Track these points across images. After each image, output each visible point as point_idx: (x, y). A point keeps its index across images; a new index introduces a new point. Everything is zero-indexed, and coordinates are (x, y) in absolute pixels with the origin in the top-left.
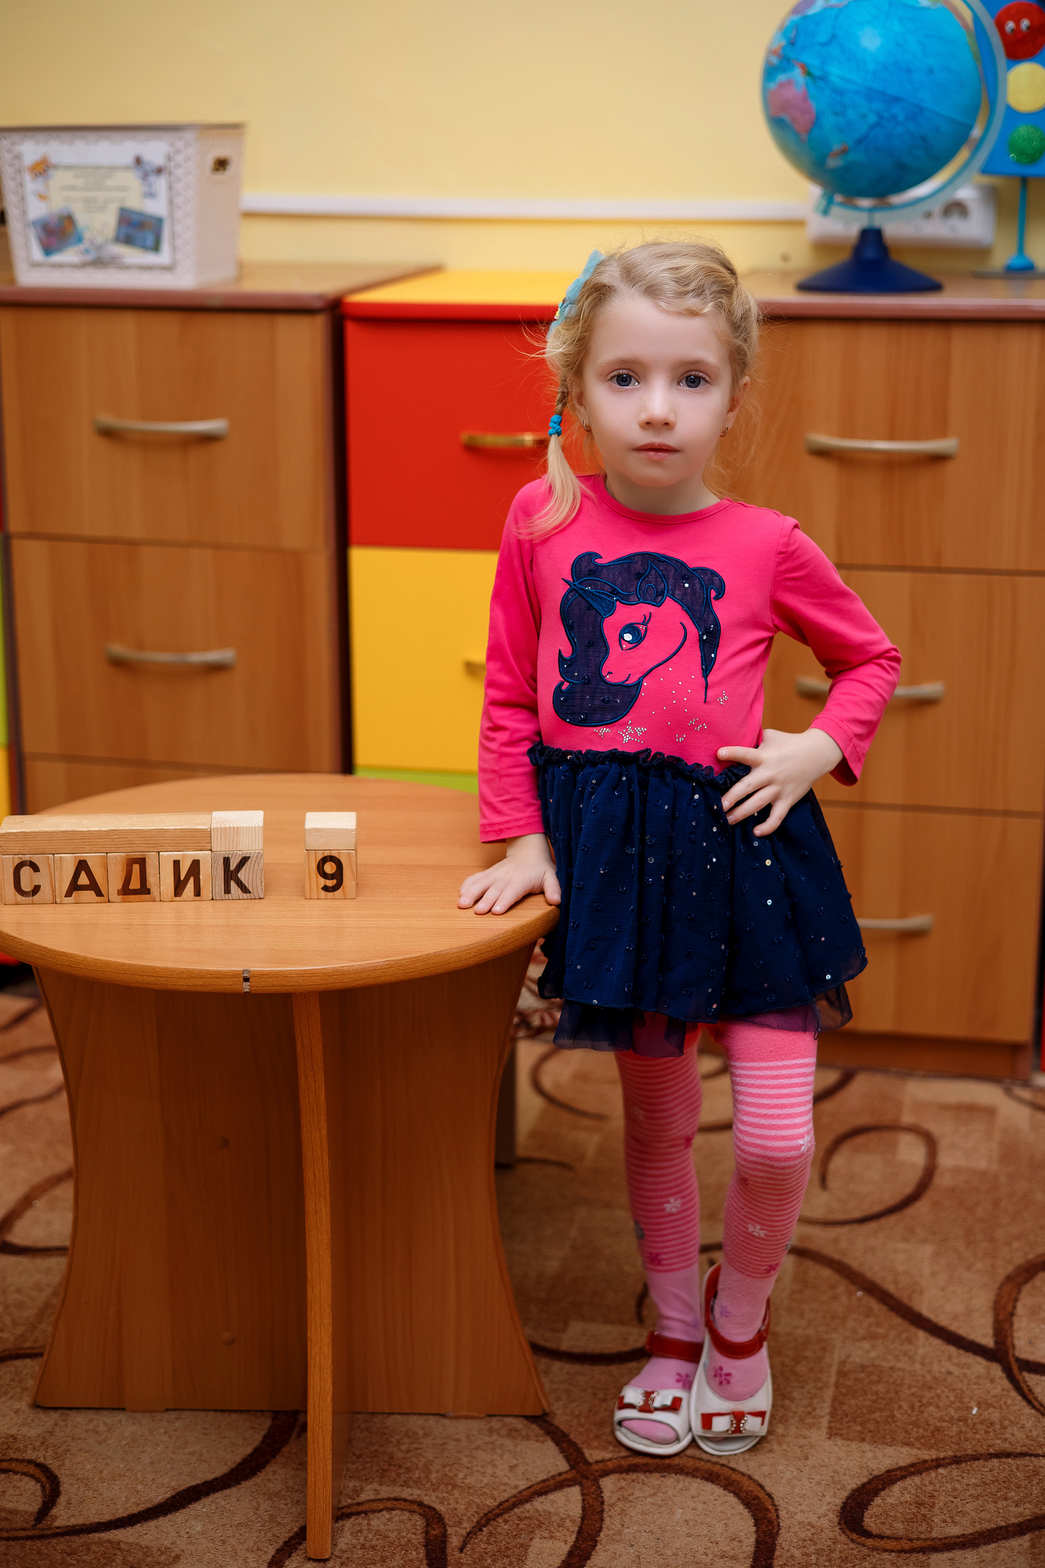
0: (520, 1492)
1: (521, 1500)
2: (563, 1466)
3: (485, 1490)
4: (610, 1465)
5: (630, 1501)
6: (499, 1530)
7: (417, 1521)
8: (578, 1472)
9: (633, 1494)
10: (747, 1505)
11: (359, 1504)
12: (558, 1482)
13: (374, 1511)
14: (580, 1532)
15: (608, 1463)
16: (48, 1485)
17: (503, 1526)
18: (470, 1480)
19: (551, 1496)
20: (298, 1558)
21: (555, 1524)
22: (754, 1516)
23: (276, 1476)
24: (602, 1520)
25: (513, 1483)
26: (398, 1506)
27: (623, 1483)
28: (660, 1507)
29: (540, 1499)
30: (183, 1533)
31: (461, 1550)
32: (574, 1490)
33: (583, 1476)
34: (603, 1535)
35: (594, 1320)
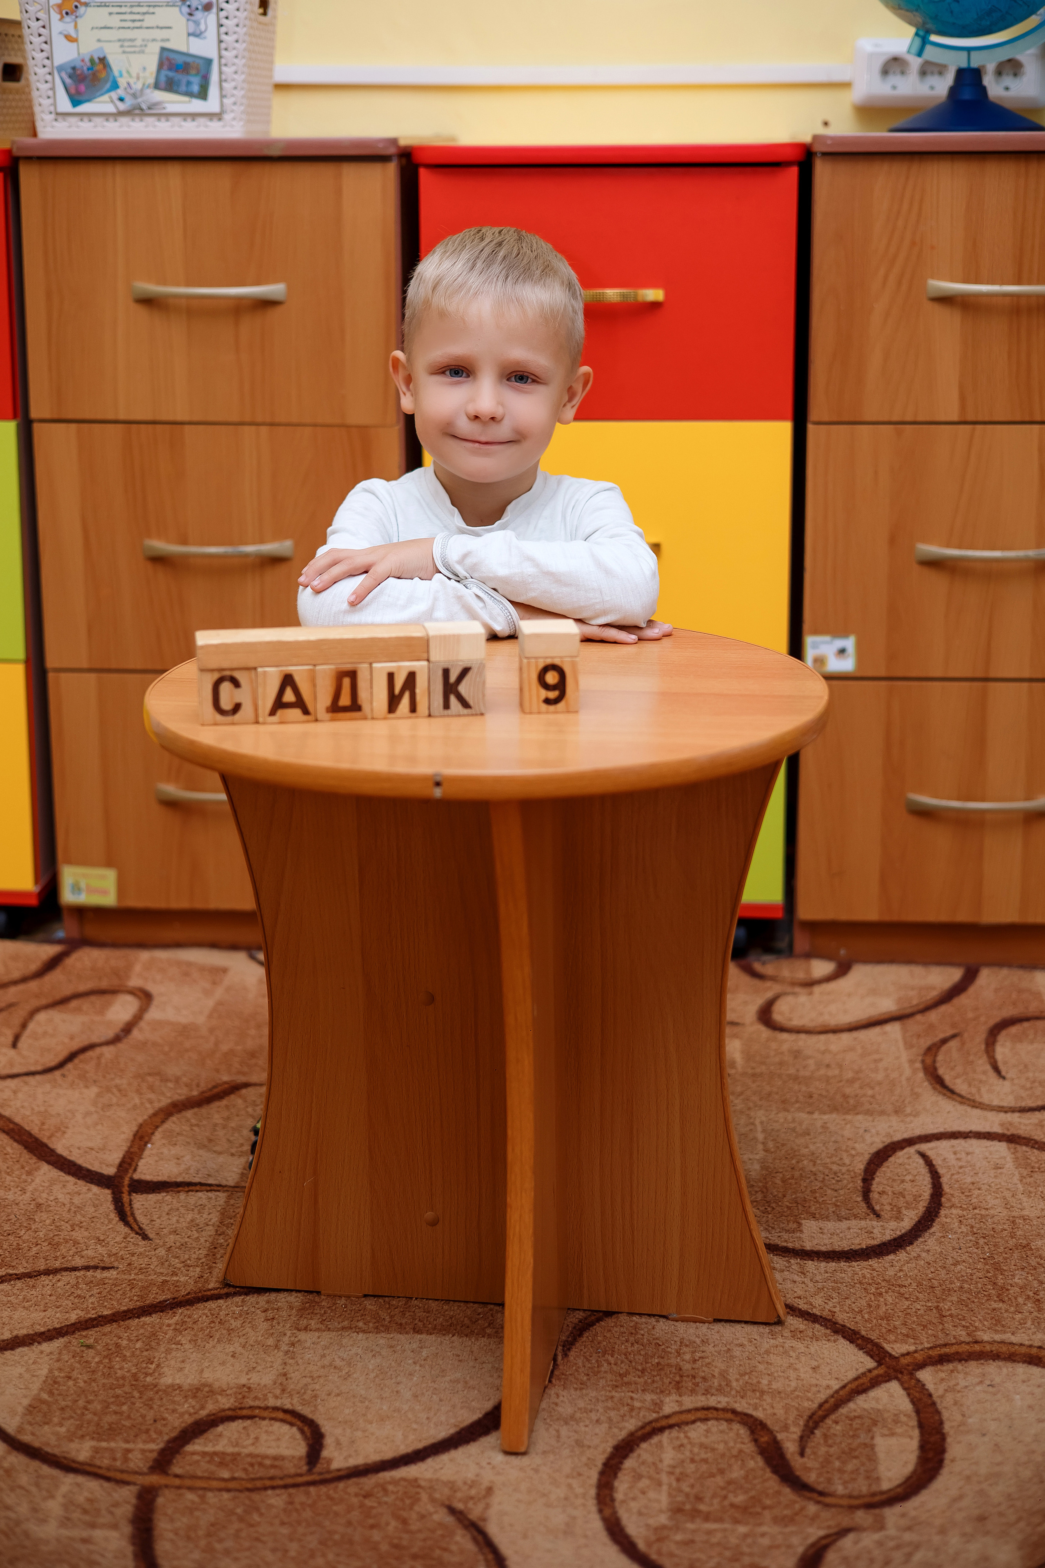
0: (837, 1392)
1: (841, 1400)
2: (870, 1363)
3: (797, 1393)
4: (919, 1357)
5: (959, 1392)
6: (832, 1431)
7: (738, 1430)
8: (888, 1367)
9: (958, 1384)
11: (667, 1417)
12: (871, 1379)
13: (687, 1423)
14: (921, 1426)
15: (916, 1355)
16: (306, 1429)
17: (835, 1426)
18: (774, 1386)
19: (872, 1394)
20: (626, 1477)
21: (889, 1420)
23: (561, 1398)
24: (938, 1412)
25: (824, 1383)
26: (710, 1416)
27: (943, 1375)
28: (995, 1394)
29: (861, 1398)
30: (484, 1464)
31: (802, 1454)
32: (894, 1386)
33: (896, 1371)
34: (947, 1427)
35: (827, 1218)
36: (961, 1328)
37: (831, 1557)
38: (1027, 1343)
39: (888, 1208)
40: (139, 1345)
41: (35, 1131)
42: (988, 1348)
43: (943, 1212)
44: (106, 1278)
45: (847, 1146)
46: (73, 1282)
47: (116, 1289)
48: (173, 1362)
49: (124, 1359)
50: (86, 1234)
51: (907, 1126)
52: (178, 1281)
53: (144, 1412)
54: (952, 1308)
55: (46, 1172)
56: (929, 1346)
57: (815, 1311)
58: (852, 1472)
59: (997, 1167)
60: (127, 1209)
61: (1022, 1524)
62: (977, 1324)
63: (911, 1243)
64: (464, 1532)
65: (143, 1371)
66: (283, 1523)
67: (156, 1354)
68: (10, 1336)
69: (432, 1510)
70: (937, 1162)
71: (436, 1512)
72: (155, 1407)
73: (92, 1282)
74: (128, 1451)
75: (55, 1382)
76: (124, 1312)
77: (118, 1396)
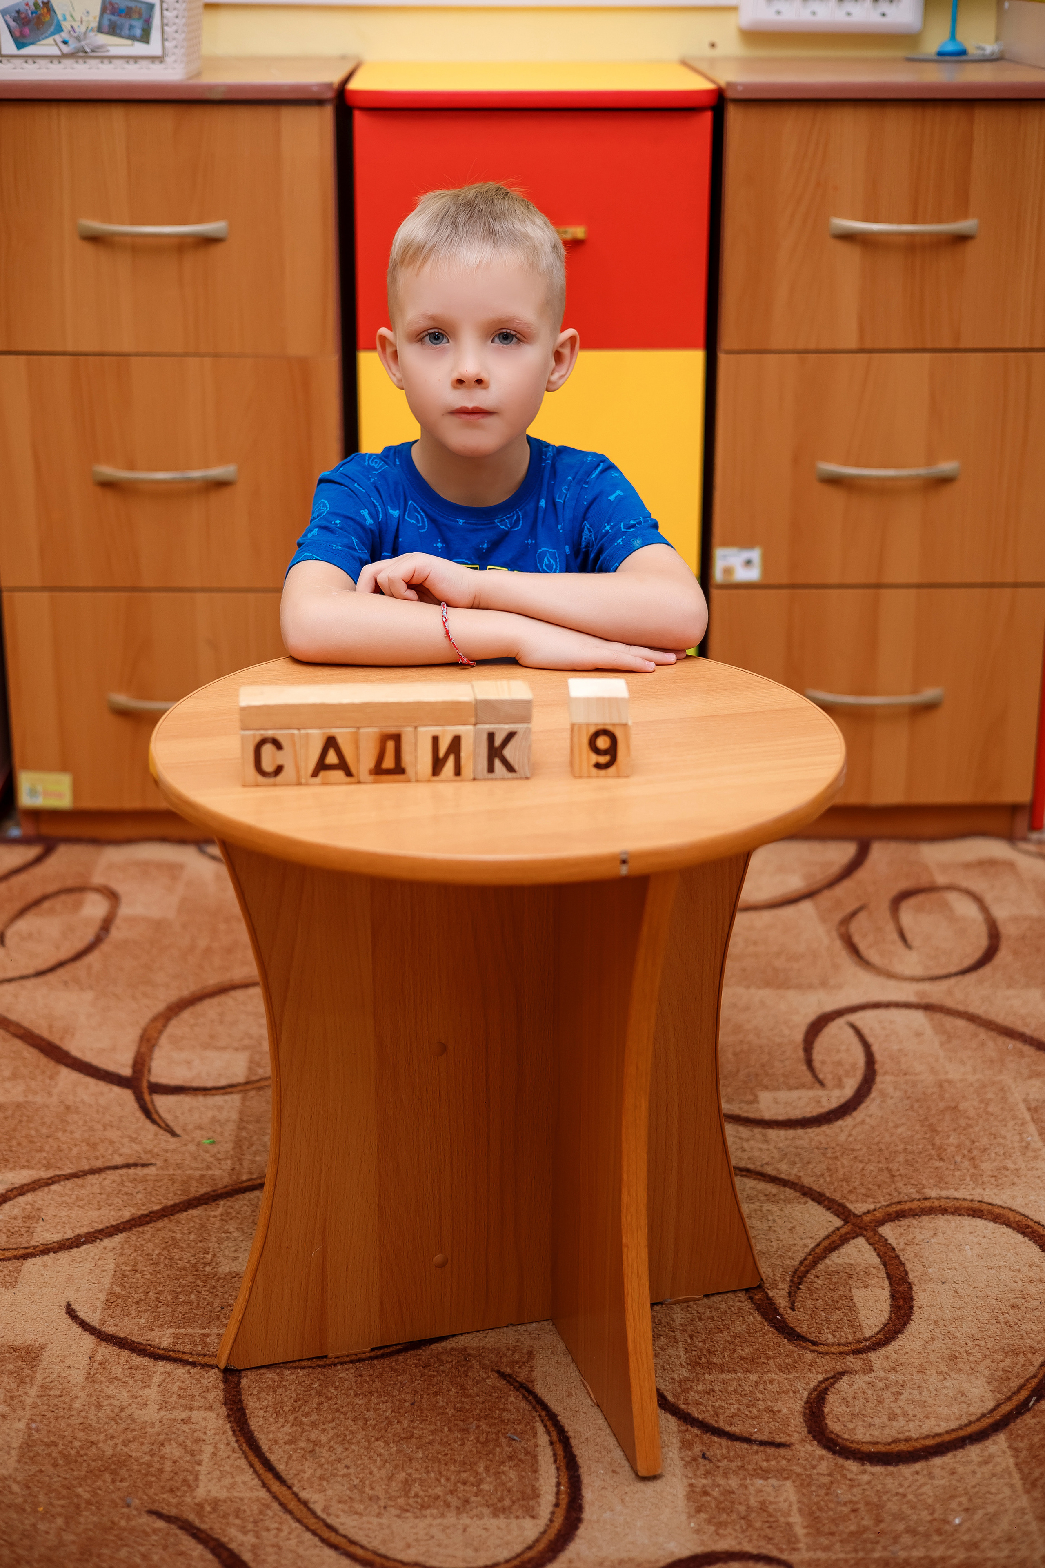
0: (813, 1250)
1: (817, 1257)
2: (838, 1222)
3: (780, 1253)
4: (878, 1214)
5: (917, 1245)
6: (815, 1285)
8: (853, 1225)
9: (915, 1238)
10: (1024, 1234)
12: (841, 1236)
14: (889, 1277)
15: (875, 1213)
17: (816, 1281)
19: (843, 1250)
21: (862, 1273)
22: (1036, 1242)
24: (903, 1264)
25: (801, 1243)
27: (901, 1230)
28: (948, 1246)
29: (835, 1254)
31: (793, 1308)
32: (861, 1241)
33: (860, 1228)
34: (912, 1277)
35: (778, 1089)
36: (909, 1187)
37: (831, 1398)
38: (969, 1198)
39: (830, 1076)
40: (192, 1237)
41: (45, 1034)
42: (937, 1203)
43: (879, 1079)
44: (147, 1175)
45: (785, 1019)
46: (118, 1180)
47: (159, 1184)
48: (226, 1252)
49: (182, 1249)
50: (119, 1133)
51: (833, 998)
52: (214, 1175)
53: (211, 1299)
54: (901, 1168)
55: (67, 1076)
56: (886, 1204)
57: (783, 1176)
58: (838, 1322)
59: (918, 1034)
60: (150, 1106)
61: (988, 1361)
62: (924, 1182)
63: (855, 1109)
64: (518, 1393)
65: (202, 1261)
66: (356, 1395)
67: (210, 1245)
68: (73, 1235)
69: (485, 1376)
70: (866, 1031)
71: (488, 1377)
72: (220, 1294)
73: (135, 1180)
74: (206, 1336)
75: (124, 1276)
76: (172, 1206)
77: (184, 1286)
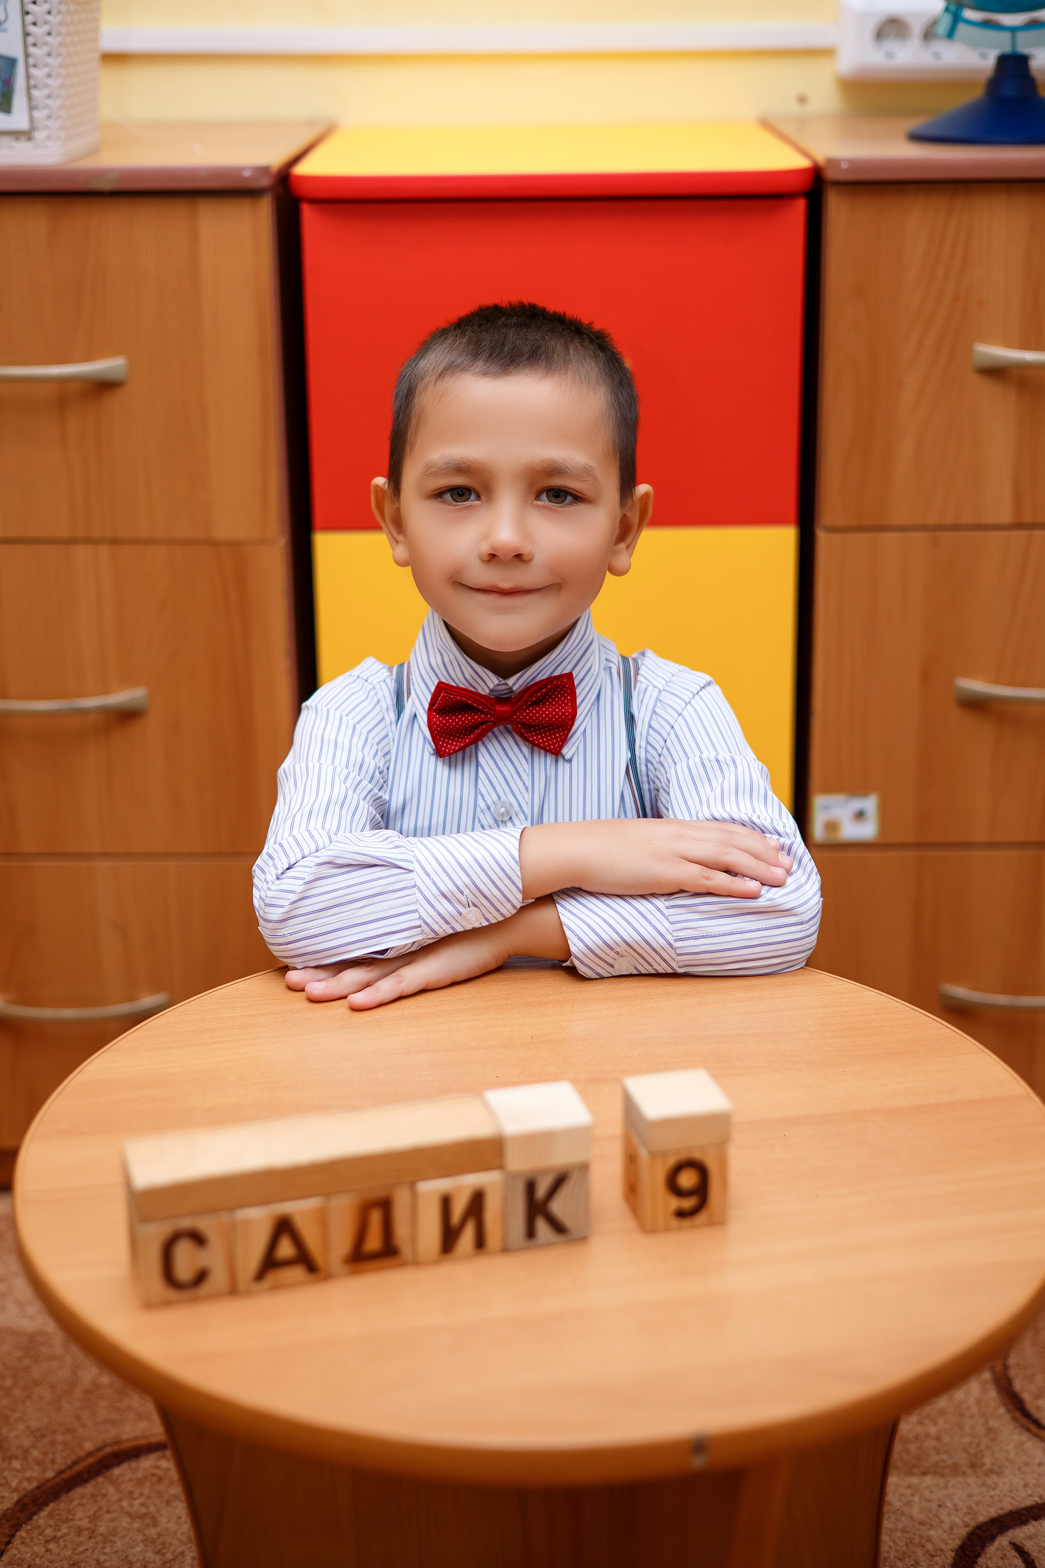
45: (921, 1537)
51: (992, 1493)
